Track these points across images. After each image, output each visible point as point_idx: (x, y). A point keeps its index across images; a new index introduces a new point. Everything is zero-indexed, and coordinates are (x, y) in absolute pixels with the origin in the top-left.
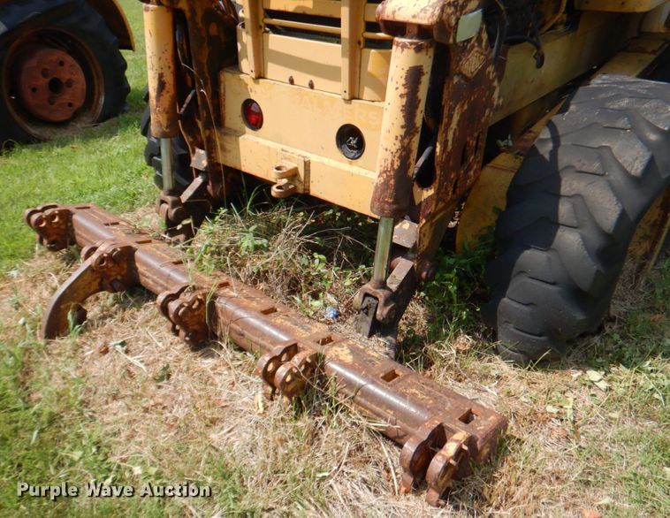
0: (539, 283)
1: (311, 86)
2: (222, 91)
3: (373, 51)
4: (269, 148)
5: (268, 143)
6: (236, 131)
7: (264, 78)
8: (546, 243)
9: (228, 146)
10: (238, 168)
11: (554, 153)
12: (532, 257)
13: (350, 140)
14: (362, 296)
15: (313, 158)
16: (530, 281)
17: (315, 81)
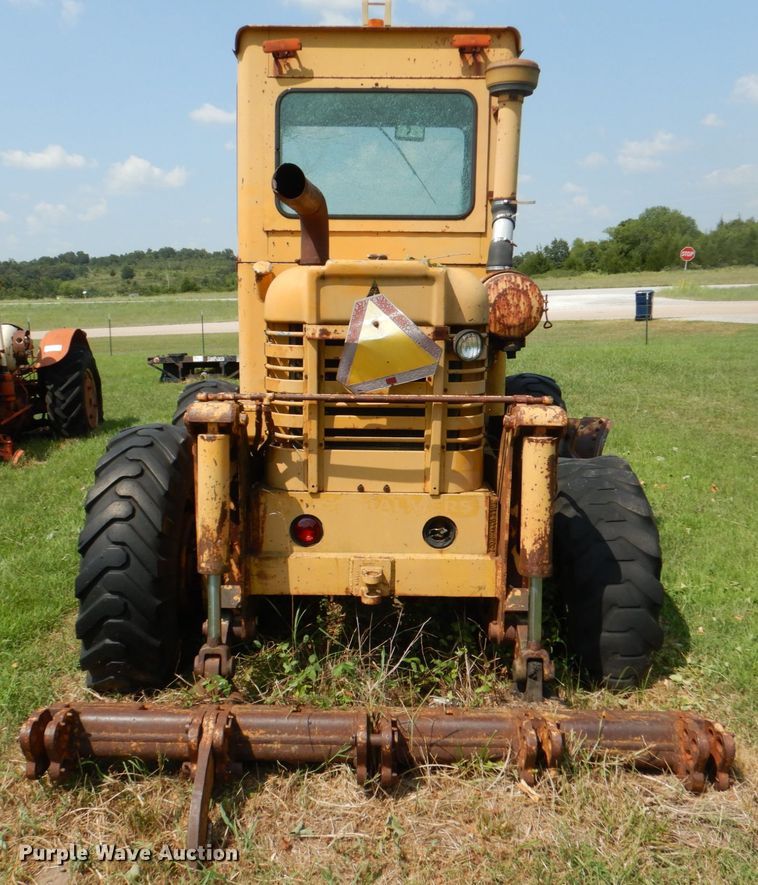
0: (629, 610)
1: (387, 489)
2: (261, 513)
3: (455, 452)
4: (336, 559)
5: (333, 555)
6: (280, 553)
7: (323, 491)
8: (616, 578)
9: (270, 572)
10: (286, 593)
11: (579, 510)
12: (611, 591)
13: (439, 531)
14: (525, 663)
15: (397, 556)
16: (622, 610)
17: (391, 485)
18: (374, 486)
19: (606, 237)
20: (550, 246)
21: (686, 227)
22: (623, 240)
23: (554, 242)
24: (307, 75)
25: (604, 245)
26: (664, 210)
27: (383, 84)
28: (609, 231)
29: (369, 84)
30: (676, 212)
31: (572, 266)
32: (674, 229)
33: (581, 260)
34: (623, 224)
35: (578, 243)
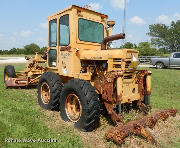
17: (129, 84)
18: (127, 84)
19: (23, 48)
20: (12, 49)
21: (38, 47)
22: (27, 49)
23: (13, 48)
24: (82, 16)
25: (23, 50)
26: (34, 44)
27: (93, 20)
28: (24, 47)
29: (91, 20)
30: (36, 45)
31: (17, 53)
32: (36, 48)
33: (19, 52)
34: (26, 46)
35: (18, 49)
